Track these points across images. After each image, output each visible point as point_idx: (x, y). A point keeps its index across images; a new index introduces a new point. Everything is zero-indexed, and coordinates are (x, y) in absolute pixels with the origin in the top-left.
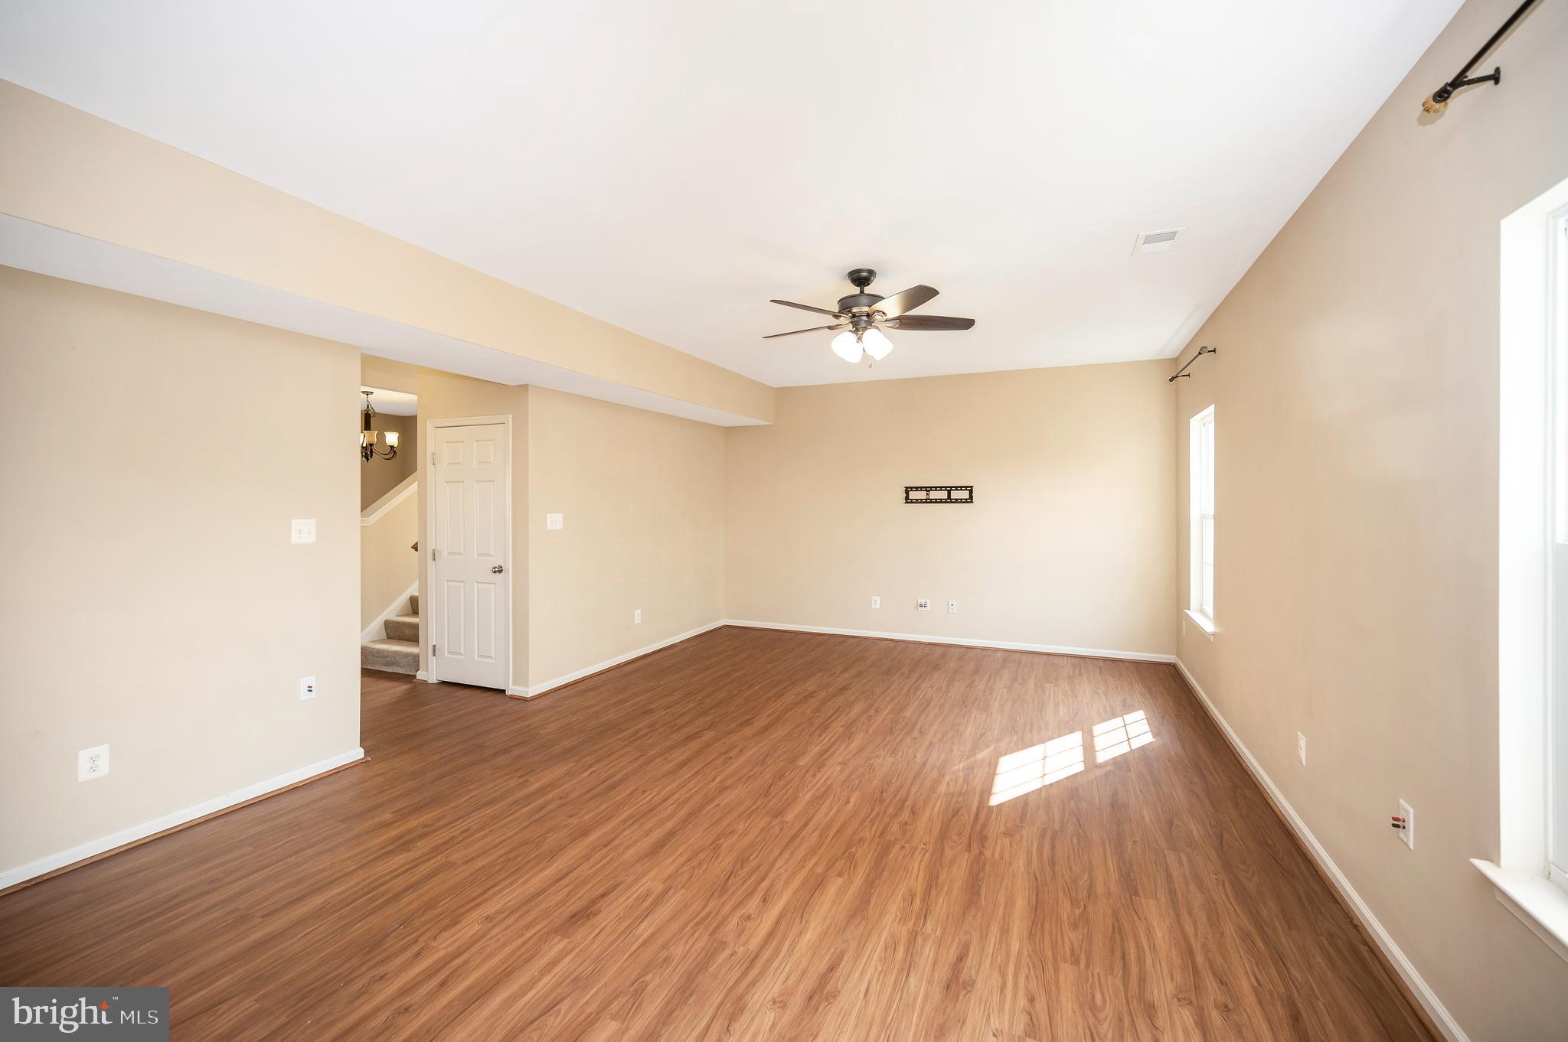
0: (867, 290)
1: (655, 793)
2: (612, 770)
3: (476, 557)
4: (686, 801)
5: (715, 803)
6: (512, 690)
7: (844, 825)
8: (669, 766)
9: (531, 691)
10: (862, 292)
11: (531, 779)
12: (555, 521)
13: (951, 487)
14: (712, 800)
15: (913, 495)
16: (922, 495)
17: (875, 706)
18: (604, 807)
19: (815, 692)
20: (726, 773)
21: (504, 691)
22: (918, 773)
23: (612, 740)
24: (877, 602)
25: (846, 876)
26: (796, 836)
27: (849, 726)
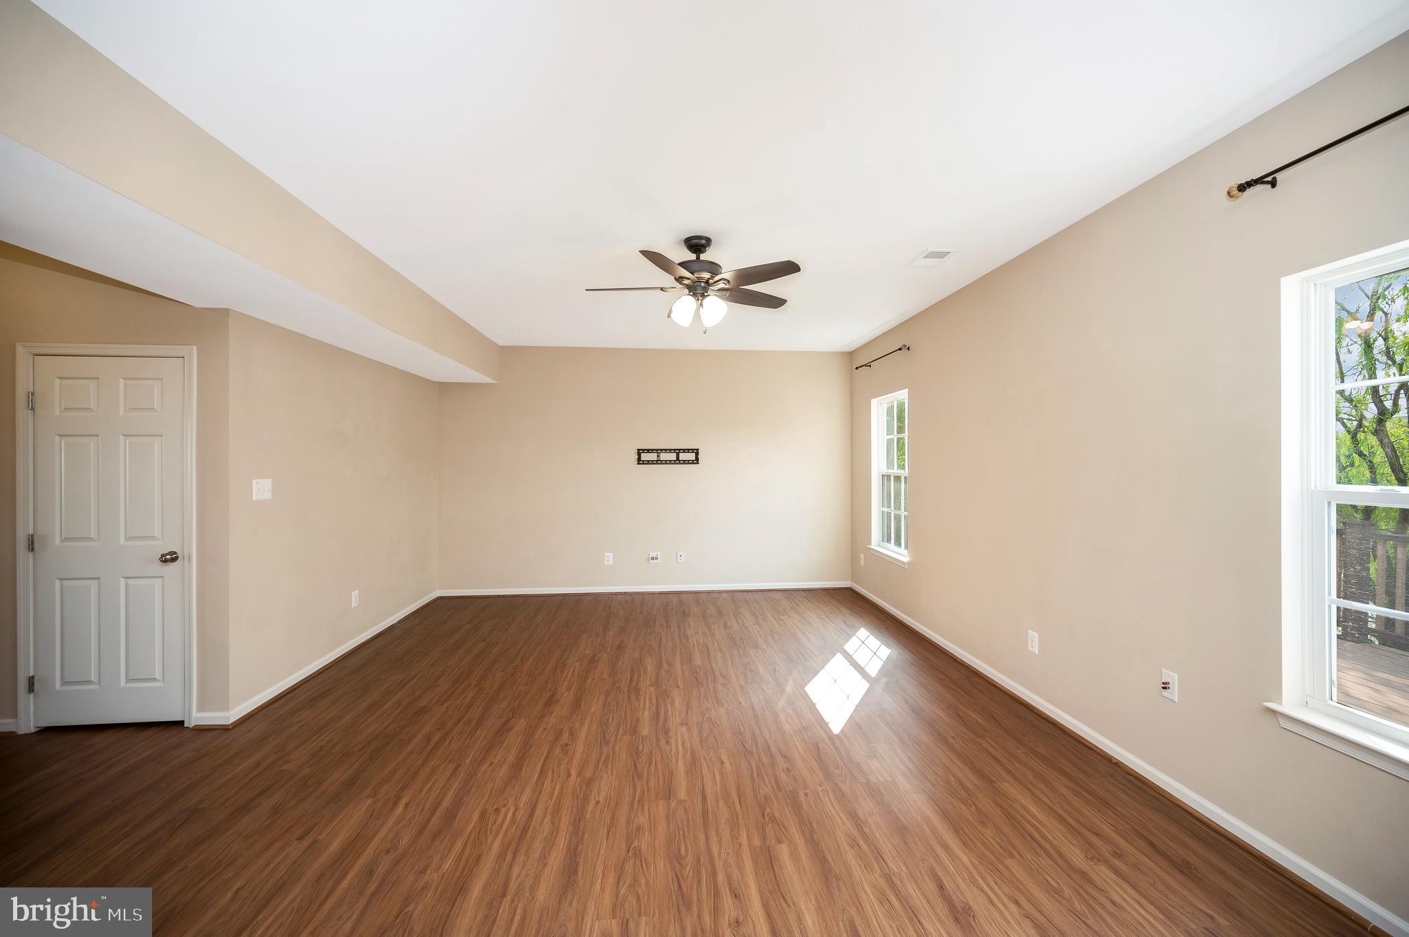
0: (703, 257)
1: (512, 809)
2: (433, 796)
3: (122, 541)
4: (557, 809)
5: (592, 802)
6: (198, 717)
7: (738, 788)
8: (504, 771)
9: (231, 715)
10: (698, 258)
11: (321, 837)
12: (262, 489)
13: (679, 450)
14: (586, 798)
15: (645, 457)
16: (653, 457)
17: (664, 660)
18: (458, 845)
19: (594, 655)
20: (576, 762)
21: (182, 722)
22: (756, 717)
23: (402, 755)
24: (609, 558)
25: (786, 841)
26: (705, 813)
27: (656, 684)
